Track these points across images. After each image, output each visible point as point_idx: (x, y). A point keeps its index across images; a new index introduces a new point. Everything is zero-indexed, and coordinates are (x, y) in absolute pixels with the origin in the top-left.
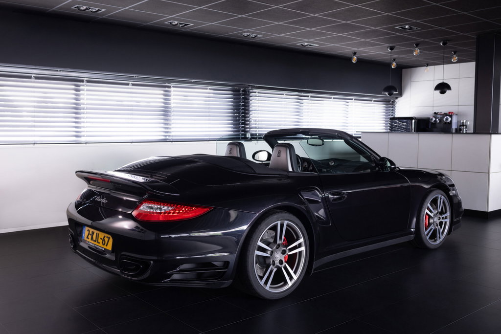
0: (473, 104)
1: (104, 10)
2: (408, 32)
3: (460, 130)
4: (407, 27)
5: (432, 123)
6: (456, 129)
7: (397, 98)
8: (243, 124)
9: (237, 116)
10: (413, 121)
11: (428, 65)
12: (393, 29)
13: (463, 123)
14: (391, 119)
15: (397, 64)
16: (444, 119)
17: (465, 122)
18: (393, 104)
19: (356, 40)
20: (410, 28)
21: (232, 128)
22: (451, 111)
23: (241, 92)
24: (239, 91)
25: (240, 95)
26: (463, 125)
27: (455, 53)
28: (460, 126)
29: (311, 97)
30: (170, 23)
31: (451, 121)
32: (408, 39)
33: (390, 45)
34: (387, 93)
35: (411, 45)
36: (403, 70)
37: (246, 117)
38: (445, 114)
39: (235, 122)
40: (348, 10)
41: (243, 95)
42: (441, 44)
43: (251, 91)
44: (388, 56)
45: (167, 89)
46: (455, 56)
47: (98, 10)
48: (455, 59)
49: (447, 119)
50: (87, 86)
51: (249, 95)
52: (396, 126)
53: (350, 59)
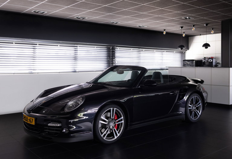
0: (221, 53)
1: (46, 12)
2: (188, 20)
3: (217, 65)
4: (187, 18)
5: (203, 62)
6: (215, 65)
7: (186, 51)
8: (112, 63)
9: (109, 60)
10: (194, 61)
11: (200, 35)
12: (181, 19)
13: (218, 62)
14: (184, 61)
15: (185, 35)
16: (209, 61)
17: (219, 61)
18: (184, 54)
19: (165, 24)
20: (189, 18)
21: (107, 65)
22: (212, 57)
23: (111, 49)
24: (110, 48)
25: (110, 50)
26: (218, 63)
27: (213, 29)
28: (217, 63)
29: (145, 50)
30: (77, 17)
31: (212, 61)
32: (189, 23)
33: (181, 26)
34: (180, 49)
35: (190, 26)
36: (189, 37)
37: (113, 60)
38: (209, 58)
39: (108, 63)
40: (158, 11)
41: (112, 50)
42: (205, 25)
43: (116, 48)
44: (180, 31)
45: (76, 48)
46: (212, 30)
47: (44, 12)
48: (213, 32)
49: (210, 60)
50: (39, 47)
51: (114, 50)
52: (186, 64)
53: (162, 32)
